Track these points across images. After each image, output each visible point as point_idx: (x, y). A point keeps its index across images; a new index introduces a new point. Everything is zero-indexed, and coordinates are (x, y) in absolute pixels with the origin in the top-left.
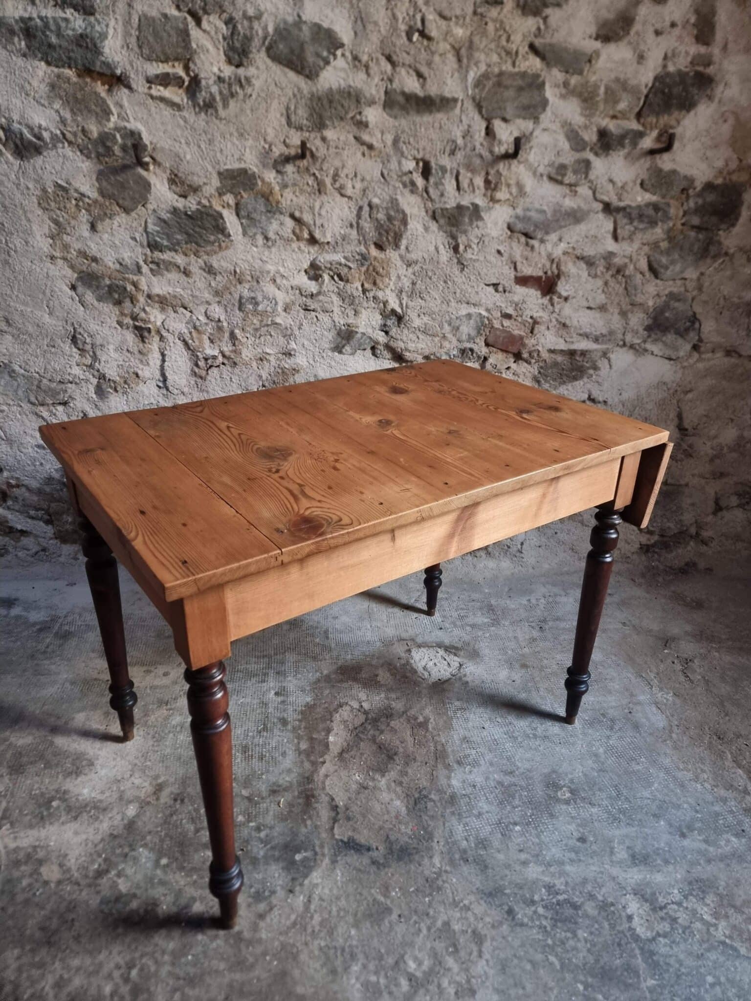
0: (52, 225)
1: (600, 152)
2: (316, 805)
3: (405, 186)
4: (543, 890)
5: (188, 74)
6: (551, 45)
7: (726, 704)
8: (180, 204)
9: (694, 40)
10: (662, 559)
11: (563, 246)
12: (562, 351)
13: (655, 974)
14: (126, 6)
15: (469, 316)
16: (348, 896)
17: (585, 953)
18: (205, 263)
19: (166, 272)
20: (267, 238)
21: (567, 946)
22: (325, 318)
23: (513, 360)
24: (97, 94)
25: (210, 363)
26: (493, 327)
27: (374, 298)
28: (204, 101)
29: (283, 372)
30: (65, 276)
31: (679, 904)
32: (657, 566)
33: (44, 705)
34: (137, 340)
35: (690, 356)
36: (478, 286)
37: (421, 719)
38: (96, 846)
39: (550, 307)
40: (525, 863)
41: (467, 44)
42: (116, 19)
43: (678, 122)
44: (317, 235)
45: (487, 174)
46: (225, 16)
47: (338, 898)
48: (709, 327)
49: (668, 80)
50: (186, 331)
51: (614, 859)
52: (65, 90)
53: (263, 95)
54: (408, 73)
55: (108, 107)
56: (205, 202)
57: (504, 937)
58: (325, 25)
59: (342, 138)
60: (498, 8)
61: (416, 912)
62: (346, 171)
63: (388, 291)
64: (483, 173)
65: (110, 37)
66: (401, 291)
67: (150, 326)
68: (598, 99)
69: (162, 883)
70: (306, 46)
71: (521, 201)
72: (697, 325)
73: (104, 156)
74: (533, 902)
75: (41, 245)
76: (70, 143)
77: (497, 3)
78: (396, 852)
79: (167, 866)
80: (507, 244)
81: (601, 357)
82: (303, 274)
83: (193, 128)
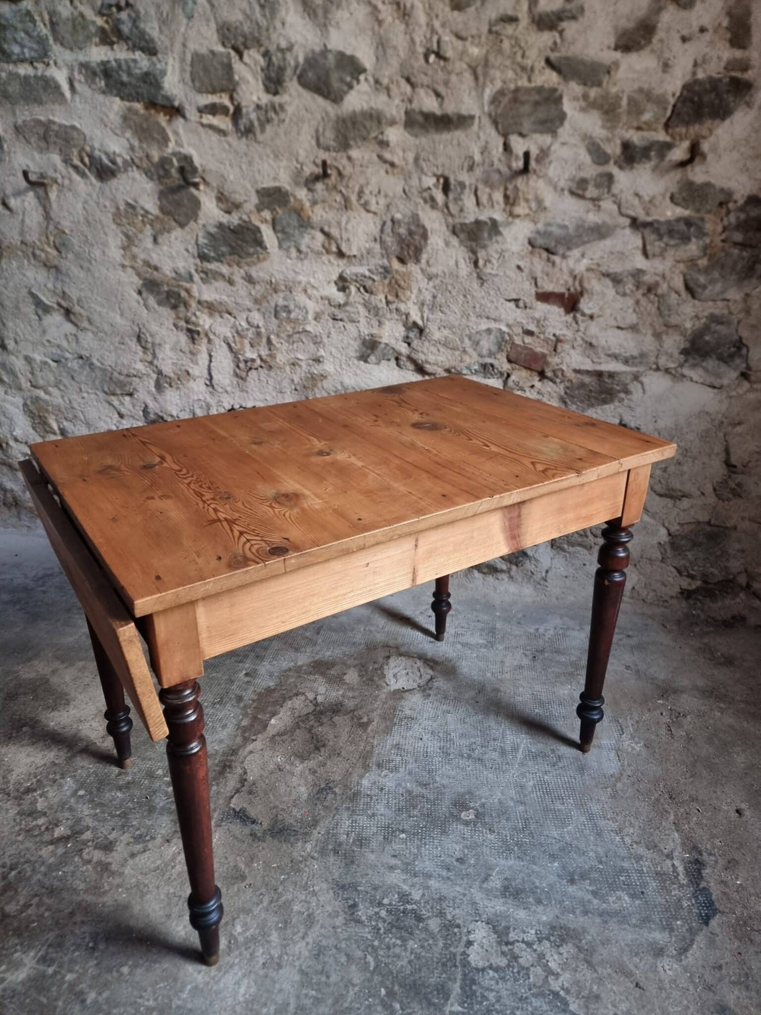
0: (124, 238)
1: (624, 165)
2: (228, 775)
3: (425, 201)
4: (396, 896)
5: (232, 103)
6: (567, 58)
7: (698, 765)
8: (225, 219)
9: (728, 45)
10: (706, 608)
11: (585, 262)
12: (588, 371)
13: (465, 1002)
14: (182, 47)
15: (489, 331)
17: (404, 962)
18: (246, 273)
19: (213, 281)
20: (299, 251)
21: (391, 951)
22: (351, 328)
23: (537, 378)
24: (158, 124)
25: (249, 365)
26: (513, 343)
27: (397, 310)
28: (245, 127)
29: (312, 377)
30: (132, 283)
31: (529, 944)
32: (699, 616)
34: (189, 341)
35: (738, 384)
36: (497, 301)
37: (365, 719)
38: (37, 768)
39: (574, 325)
40: (392, 868)
41: (482, 63)
42: (174, 58)
43: (711, 131)
44: (344, 249)
45: (506, 189)
46: (262, 49)
49: (697, 88)
50: (229, 335)
51: (485, 885)
53: (295, 119)
54: (427, 93)
55: (167, 135)
56: (245, 217)
57: (334, 927)
58: (348, 52)
59: (366, 157)
60: (514, 25)
61: (267, 885)
62: (370, 188)
63: (410, 304)
64: (502, 189)
65: (169, 73)
66: (423, 304)
67: (199, 329)
68: (621, 110)
70: (331, 73)
71: (543, 215)
72: (744, 351)
73: (163, 177)
74: (380, 904)
75: (115, 255)
76: (138, 167)
77: (512, 20)
78: (276, 830)
79: (82, 797)
80: (527, 259)
81: (632, 380)
82: (333, 285)
83: (236, 152)
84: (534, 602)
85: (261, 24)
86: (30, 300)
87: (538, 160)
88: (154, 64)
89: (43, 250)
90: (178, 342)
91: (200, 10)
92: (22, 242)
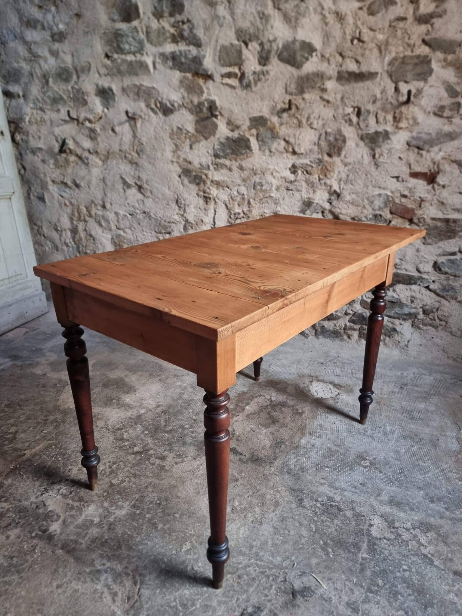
0: (174, 146)
3: (346, 122)
4: (326, 498)
5: (240, 71)
6: (435, 39)
8: (230, 134)
11: (441, 154)
12: (440, 220)
13: (370, 553)
14: (215, 42)
15: (380, 195)
17: (333, 530)
18: (239, 165)
19: (221, 169)
20: (270, 151)
21: (325, 523)
22: (297, 194)
23: (407, 223)
24: (199, 84)
25: (237, 216)
26: (394, 202)
27: (325, 183)
28: (246, 84)
30: (176, 171)
31: (407, 530)
33: (127, 366)
34: (204, 203)
36: (386, 178)
37: (300, 411)
38: (122, 419)
39: (432, 191)
41: (385, 43)
42: (210, 48)
44: (297, 149)
45: (395, 113)
46: (259, 42)
50: (227, 200)
51: (378, 498)
52: (186, 83)
53: (274, 78)
54: (351, 61)
55: (203, 90)
56: (242, 133)
57: (290, 508)
58: (308, 40)
59: (313, 98)
60: (404, 22)
61: (250, 485)
62: (314, 115)
63: (333, 180)
64: (392, 113)
65: (207, 57)
66: (340, 180)
67: (210, 196)
70: (297, 52)
71: (416, 127)
73: (199, 113)
74: (316, 500)
75: (168, 155)
76: (186, 108)
77: (403, 19)
78: (254, 459)
79: (147, 434)
80: (406, 154)
82: (288, 170)
83: (240, 98)
84: (399, 360)
85: (260, 28)
86: (120, 181)
87: (415, 96)
88: (199, 52)
89: (130, 154)
90: (198, 204)
91: (227, 22)
92: (120, 150)
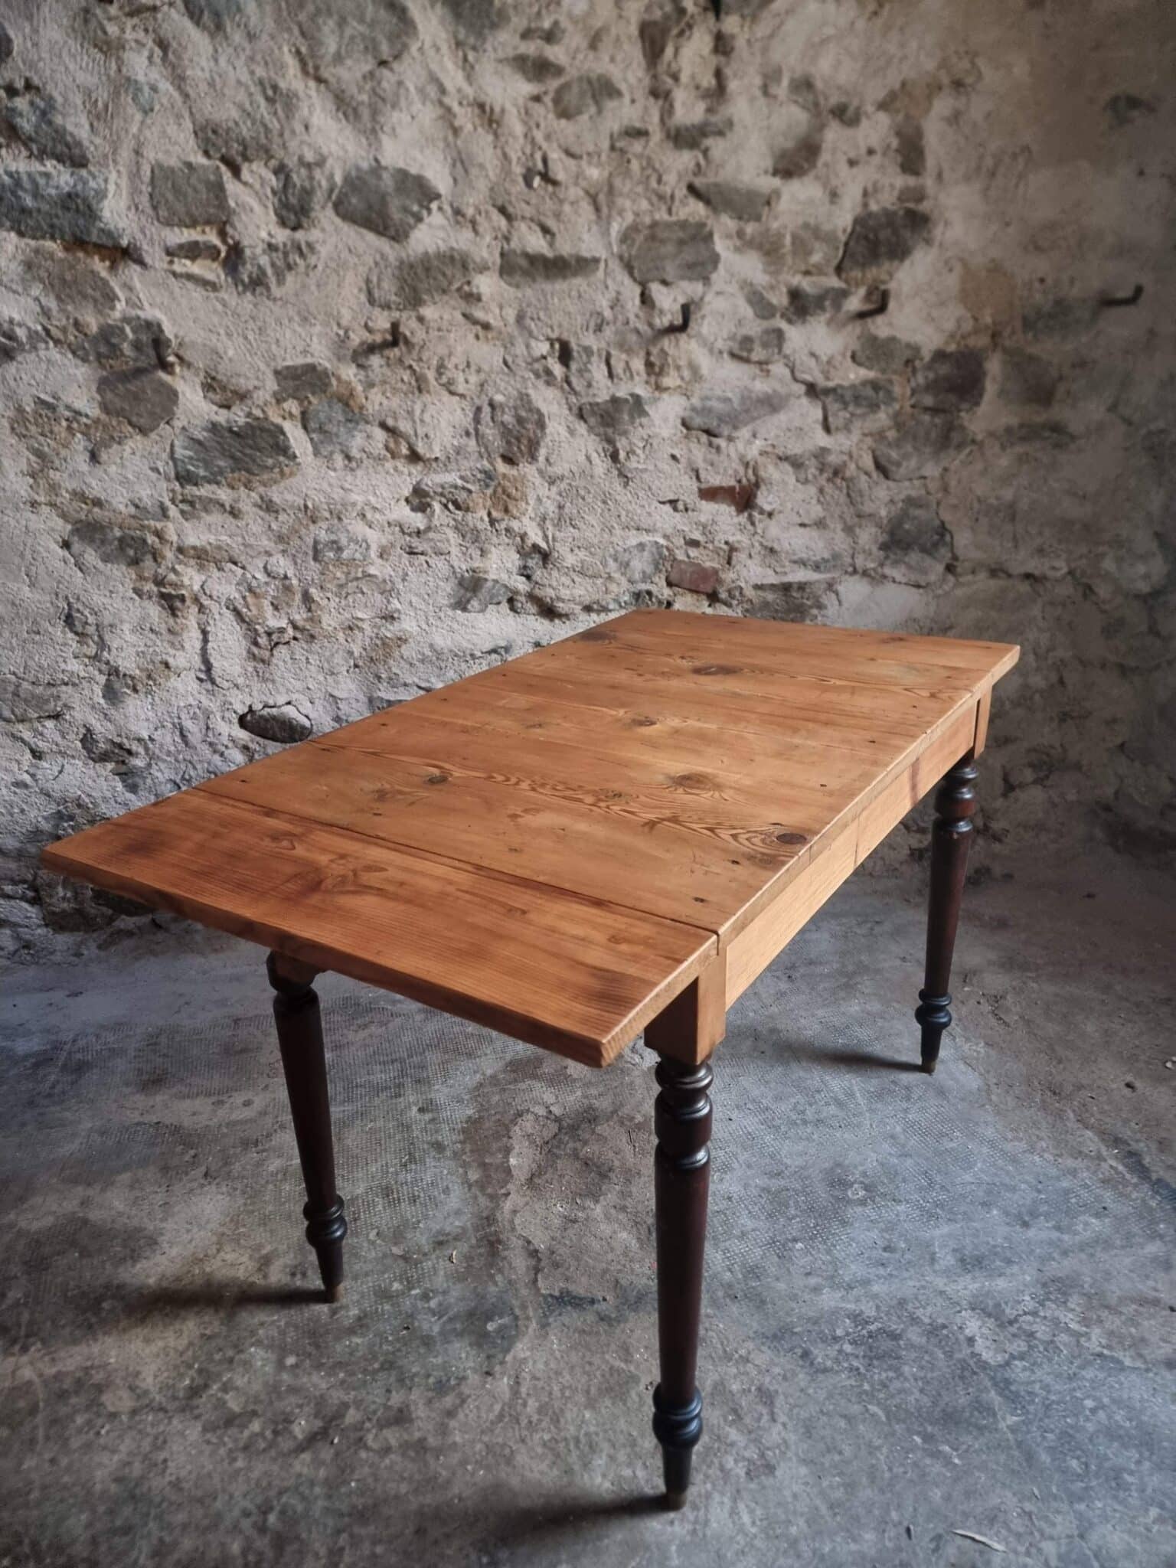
0: (33, 458)
1: (794, 318)
2: (506, 1253)
3: (537, 376)
4: (848, 1321)
5: (224, 241)
6: (716, 185)
7: (1057, 1048)
8: (222, 417)
9: (898, 170)
11: (758, 443)
12: (773, 585)
13: (1016, 1409)
14: (133, 155)
15: (641, 546)
16: (572, 1368)
17: (917, 1394)
18: (262, 498)
19: (203, 514)
20: (348, 457)
21: (891, 1388)
22: (438, 563)
23: (706, 603)
24: (94, 274)
25: (275, 639)
26: (675, 559)
27: (507, 530)
28: (250, 277)
30: (53, 530)
33: (62, 1169)
34: (164, 614)
35: (944, 580)
36: (649, 505)
37: (639, 1118)
38: (182, 1354)
39: (749, 527)
40: (816, 1290)
41: (606, 189)
42: (118, 172)
43: (891, 275)
44: (421, 449)
45: (648, 354)
46: (273, 163)
47: (558, 1373)
48: (963, 539)
49: (871, 223)
50: (237, 596)
52: (47, 271)
53: (332, 264)
54: (530, 228)
55: (112, 290)
56: (258, 413)
57: (802, 1390)
58: (414, 170)
59: (446, 317)
60: (642, 141)
62: (454, 360)
63: (526, 520)
64: (642, 354)
65: (110, 195)
66: (544, 519)
67: (183, 592)
68: (784, 250)
69: (293, 1390)
70: (389, 199)
71: (698, 386)
72: (948, 538)
73: (108, 357)
74: (836, 1339)
75: (16, 487)
76: (57, 342)
77: (640, 133)
78: (633, 1300)
79: (296, 1366)
80: (684, 446)
81: (825, 591)
82: (404, 503)
83: (236, 314)
85: (270, 126)
88: (82, 181)
90: (144, 617)
91: (165, 101)
